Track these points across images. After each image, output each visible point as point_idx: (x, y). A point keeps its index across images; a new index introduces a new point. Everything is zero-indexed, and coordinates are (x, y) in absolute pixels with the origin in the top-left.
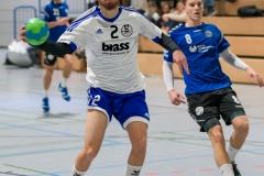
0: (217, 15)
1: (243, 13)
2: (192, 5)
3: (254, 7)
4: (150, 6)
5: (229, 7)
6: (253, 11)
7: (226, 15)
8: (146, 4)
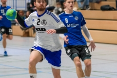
0: (90, 10)
1: (103, 9)
2: (69, 2)
3: (109, 6)
4: (57, 5)
5: (97, 6)
6: (108, 8)
7: (95, 10)
8: (56, 4)
